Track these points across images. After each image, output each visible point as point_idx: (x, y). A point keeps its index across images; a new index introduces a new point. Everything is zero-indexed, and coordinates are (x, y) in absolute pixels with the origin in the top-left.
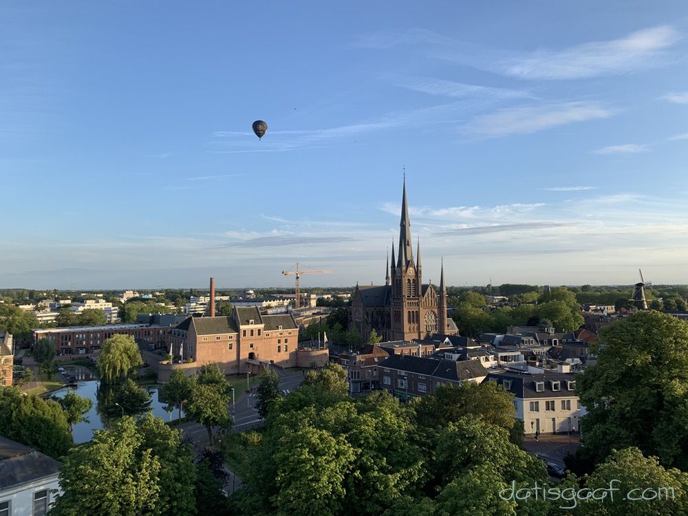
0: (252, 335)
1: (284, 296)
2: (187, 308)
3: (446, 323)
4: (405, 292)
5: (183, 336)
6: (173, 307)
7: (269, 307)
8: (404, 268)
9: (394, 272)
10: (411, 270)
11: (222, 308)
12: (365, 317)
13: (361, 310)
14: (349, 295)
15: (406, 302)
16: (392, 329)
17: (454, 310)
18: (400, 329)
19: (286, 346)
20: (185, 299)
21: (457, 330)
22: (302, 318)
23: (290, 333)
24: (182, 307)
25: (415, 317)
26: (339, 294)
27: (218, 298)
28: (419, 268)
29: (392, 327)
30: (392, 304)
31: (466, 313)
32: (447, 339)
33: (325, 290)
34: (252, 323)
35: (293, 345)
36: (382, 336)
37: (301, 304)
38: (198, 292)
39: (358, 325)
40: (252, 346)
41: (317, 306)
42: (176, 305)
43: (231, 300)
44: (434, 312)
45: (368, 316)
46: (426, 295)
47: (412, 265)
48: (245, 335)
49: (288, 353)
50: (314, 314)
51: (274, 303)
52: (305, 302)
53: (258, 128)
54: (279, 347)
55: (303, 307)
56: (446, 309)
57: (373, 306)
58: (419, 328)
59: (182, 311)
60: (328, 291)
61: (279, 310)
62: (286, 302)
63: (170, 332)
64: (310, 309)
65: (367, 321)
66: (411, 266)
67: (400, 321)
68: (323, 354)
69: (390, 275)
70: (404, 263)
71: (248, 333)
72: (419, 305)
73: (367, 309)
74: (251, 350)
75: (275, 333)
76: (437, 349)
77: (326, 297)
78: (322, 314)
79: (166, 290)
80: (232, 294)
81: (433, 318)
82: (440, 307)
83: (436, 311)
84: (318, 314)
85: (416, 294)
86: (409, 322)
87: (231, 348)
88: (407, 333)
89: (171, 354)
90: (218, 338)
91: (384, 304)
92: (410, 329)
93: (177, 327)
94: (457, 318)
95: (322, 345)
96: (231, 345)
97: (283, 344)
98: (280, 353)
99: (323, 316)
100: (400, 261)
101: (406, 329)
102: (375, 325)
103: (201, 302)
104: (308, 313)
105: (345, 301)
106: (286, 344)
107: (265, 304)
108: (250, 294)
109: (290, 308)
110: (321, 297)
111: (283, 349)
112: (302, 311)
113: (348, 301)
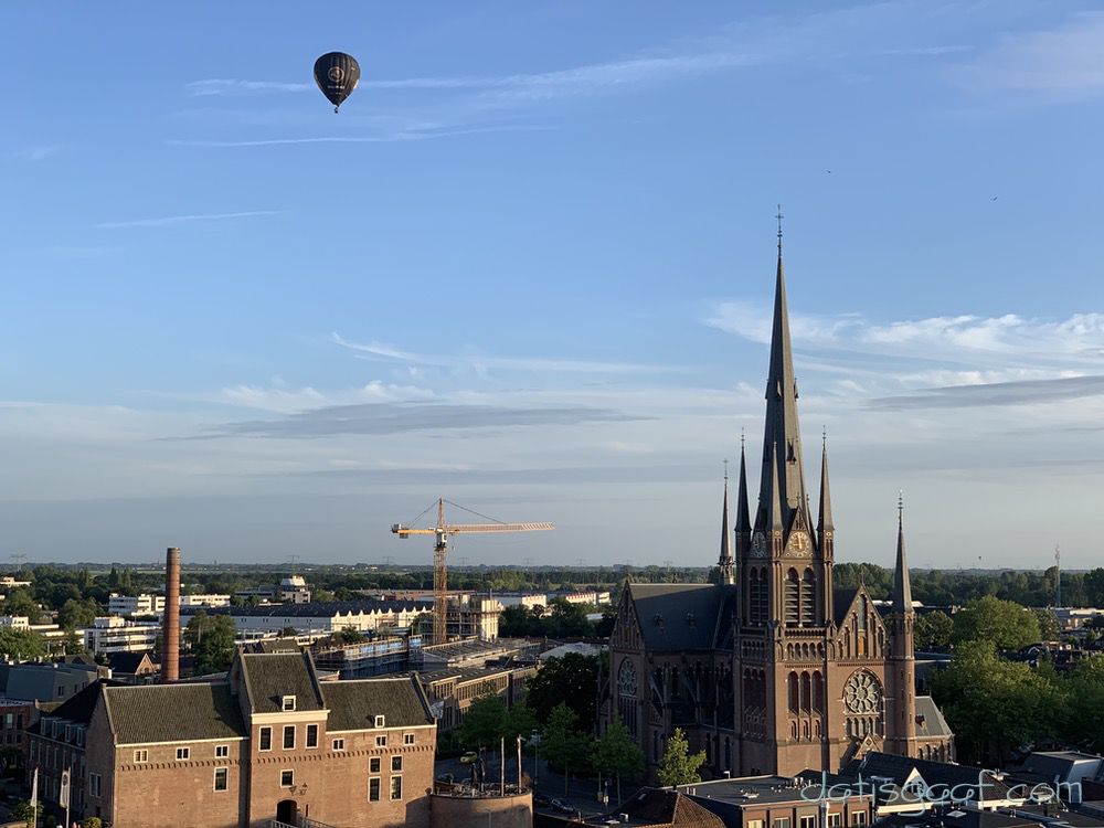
0: (289, 743)
1: (400, 595)
2: (97, 633)
3: (912, 712)
4: (781, 610)
5: (74, 742)
6: (53, 632)
7: (350, 636)
8: (777, 534)
9: (744, 545)
10: (800, 541)
11: (205, 636)
12: (653, 686)
13: (638, 662)
14: (605, 598)
15: (782, 644)
16: (738, 729)
17: (941, 666)
18: (764, 730)
19: (398, 780)
20: (92, 601)
21: (946, 735)
22: (452, 679)
23: (409, 739)
24: (81, 632)
25: (811, 693)
26: (573, 592)
27: (194, 600)
28: (827, 534)
29: (737, 723)
30: (739, 646)
31: (978, 675)
32: (915, 773)
33: (528, 577)
34: (289, 707)
35: (420, 776)
36: (703, 754)
37: (452, 629)
38: (136, 577)
39: (628, 712)
40: (287, 779)
41: (500, 635)
42: (62, 622)
43: (234, 609)
44: (873, 678)
45: (660, 685)
46: (848, 622)
47: (804, 524)
48: (266, 744)
49: (403, 802)
50: (489, 663)
51: (365, 622)
52: (463, 623)
53: (333, 76)
54: (375, 783)
55: (456, 641)
56: (912, 663)
57: (676, 653)
58: (823, 728)
59: (82, 641)
60: (539, 579)
61: (381, 649)
62: (405, 618)
63: (36, 728)
64: (481, 645)
65: (656, 701)
66: (799, 526)
67: (763, 705)
68: (514, 809)
69: (732, 551)
70: (777, 518)
71: (278, 739)
72: (824, 654)
73: (660, 661)
74: (284, 793)
75: (361, 739)
76: (882, 810)
77: (529, 602)
78: (516, 665)
79: (37, 570)
80: (239, 586)
81: (871, 695)
82: (894, 661)
83: (880, 672)
84: (504, 663)
85: (817, 617)
86: (794, 707)
87: (221, 785)
88: (785, 744)
89: (34, 803)
90: (183, 753)
91: (713, 647)
92: (795, 731)
93: (57, 713)
94: (947, 693)
95: (512, 778)
96: (222, 776)
97: (387, 775)
98: (374, 803)
99: (519, 673)
100: (765, 511)
101: (783, 731)
102: (682, 715)
103: (140, 613)
104: (474, 660)
105: (590, 617)
106: (397, 774)
107: (339, 622)
108: (294, 589)
109: (416, 642)
110: (513, 602)
111: (387, 788)
112: (453, 651)
113: (599, 616)
